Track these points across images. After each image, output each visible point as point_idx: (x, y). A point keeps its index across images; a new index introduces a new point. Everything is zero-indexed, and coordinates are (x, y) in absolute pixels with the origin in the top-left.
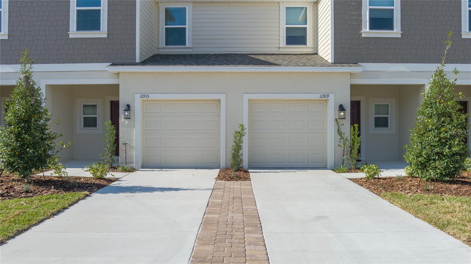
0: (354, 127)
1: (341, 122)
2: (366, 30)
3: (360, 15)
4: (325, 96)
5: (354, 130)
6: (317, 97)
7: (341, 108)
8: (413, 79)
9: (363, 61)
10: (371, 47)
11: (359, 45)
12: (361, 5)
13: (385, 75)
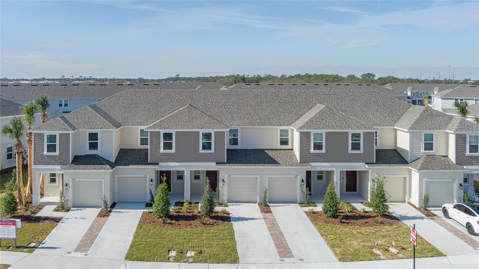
0: (307, 189)
1: (302, 186)
2: (312, 150)
3: (310, 144)
4: (296, 176)
5: (307, 190)
6: (294, 176)
7: (303, 181)
8: (330, 168)
9: (311, 162)
10: (314, 157)
11: (309, 156)
12: (310, 141)
13: (319, 167)
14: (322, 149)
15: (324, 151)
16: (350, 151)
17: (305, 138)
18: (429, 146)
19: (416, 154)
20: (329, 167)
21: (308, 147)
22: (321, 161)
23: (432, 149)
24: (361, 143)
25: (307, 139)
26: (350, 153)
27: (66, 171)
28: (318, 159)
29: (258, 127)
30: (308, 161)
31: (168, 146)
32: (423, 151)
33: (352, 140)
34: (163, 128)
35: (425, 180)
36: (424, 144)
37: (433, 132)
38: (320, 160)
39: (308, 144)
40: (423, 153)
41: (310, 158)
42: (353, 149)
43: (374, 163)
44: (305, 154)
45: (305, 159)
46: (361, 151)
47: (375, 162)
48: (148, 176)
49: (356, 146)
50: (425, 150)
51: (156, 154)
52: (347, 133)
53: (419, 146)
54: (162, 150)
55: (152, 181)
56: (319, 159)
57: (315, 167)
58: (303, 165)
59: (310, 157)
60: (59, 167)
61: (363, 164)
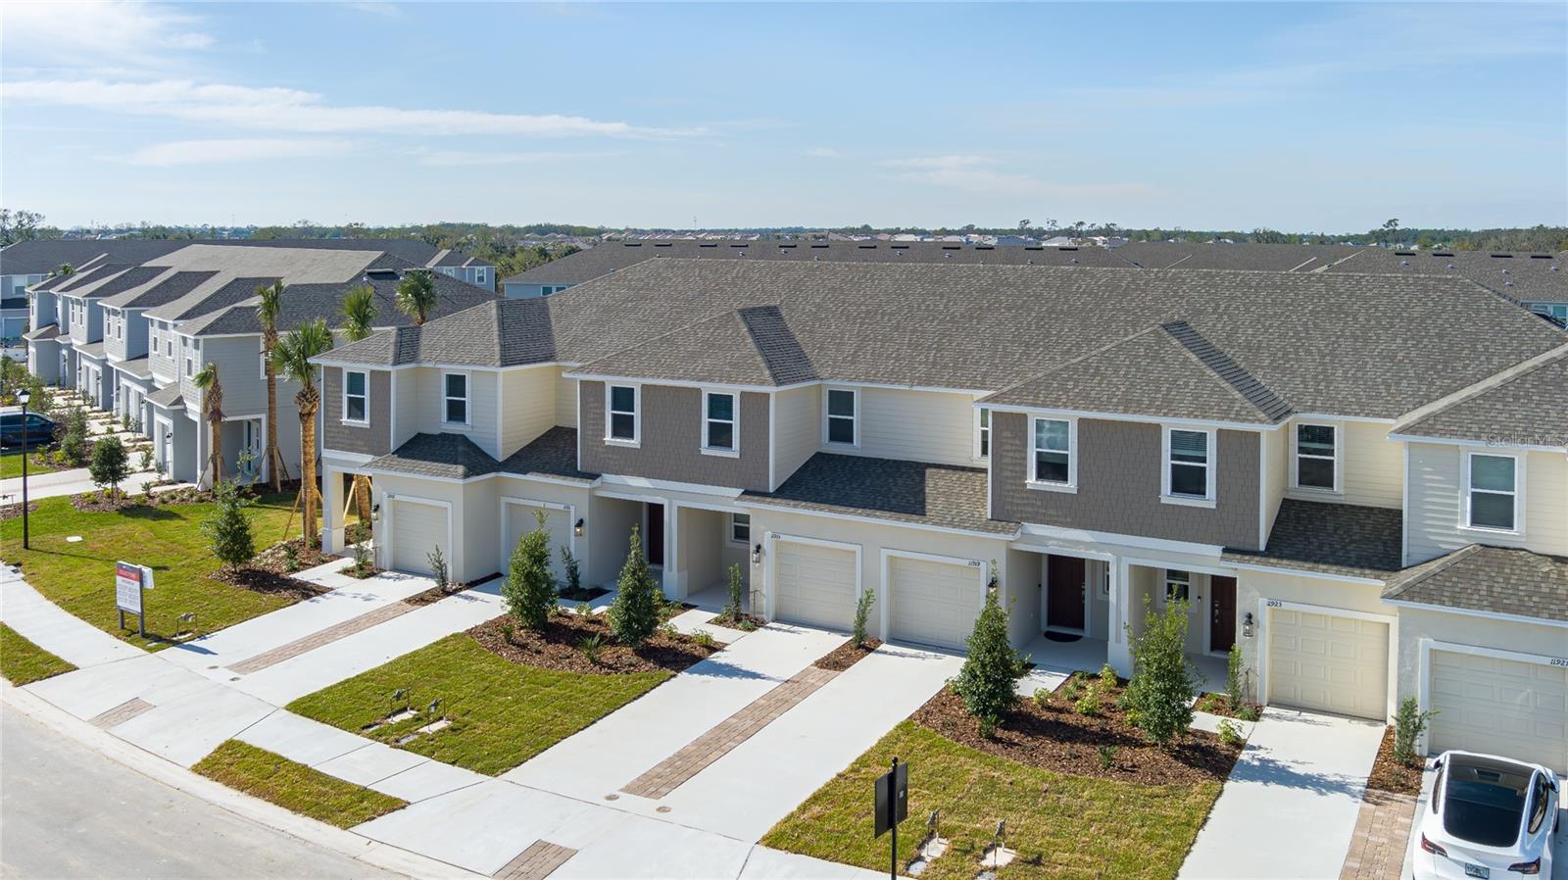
2: (1032, 480)
3: (1025, 459)
4: (974, 564)
6: (968, 563)
7: (995, 582)
8: (1093, 552)
9: (1028, 520)
10: (1039, 503)
11: (1023, 498)
12: (1025, 445)
13: (1055, 542)
14: (1065, 478)
15: (1070, 486)
16: (1167, 496)
17: (1010, 436)
18: (1493, 509)
19: (1432, 538)
20: (1089, 545)
21: (1017, 469)
22: (1060, 520)
23: (1509, 525)
24: (1207, 470)
25: (1014, 438)
26: (1164, 504)
27: (379, 471)
28: (1051, 512)
29: (907, 388)
30: (1019, 516)
31: (623, 427)
32: (1465, 524)
33: (1174, 457)
34: (613, 373)
35: (1424, 643)
36: (1469, 500)
37: (1519, 453)
38: (1058, 516)
39: (1017, 455)
40: (1466, 534)
41: (1025, 505)
42: (1177, 488)
43: (1255, 553)
44: (1008, 491)
45: (1009, 508)
46: (1209, 500)
47: (1262, 547)
48: (572, 508)
49: (1189, 481)
50: (1475, 521)
51: (595, 449)
52: (1158, 427)
53: (1451, 505)
54: (608, 438)
55: (580, 524)
56: (1055, 513)
57: (1042, 540)
58: (1003, 530)
59: (1026, 502)
60: (368, 458)
61: (1216, 551)
